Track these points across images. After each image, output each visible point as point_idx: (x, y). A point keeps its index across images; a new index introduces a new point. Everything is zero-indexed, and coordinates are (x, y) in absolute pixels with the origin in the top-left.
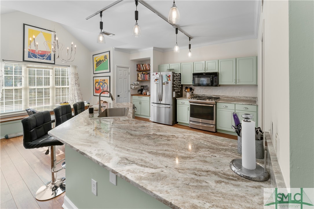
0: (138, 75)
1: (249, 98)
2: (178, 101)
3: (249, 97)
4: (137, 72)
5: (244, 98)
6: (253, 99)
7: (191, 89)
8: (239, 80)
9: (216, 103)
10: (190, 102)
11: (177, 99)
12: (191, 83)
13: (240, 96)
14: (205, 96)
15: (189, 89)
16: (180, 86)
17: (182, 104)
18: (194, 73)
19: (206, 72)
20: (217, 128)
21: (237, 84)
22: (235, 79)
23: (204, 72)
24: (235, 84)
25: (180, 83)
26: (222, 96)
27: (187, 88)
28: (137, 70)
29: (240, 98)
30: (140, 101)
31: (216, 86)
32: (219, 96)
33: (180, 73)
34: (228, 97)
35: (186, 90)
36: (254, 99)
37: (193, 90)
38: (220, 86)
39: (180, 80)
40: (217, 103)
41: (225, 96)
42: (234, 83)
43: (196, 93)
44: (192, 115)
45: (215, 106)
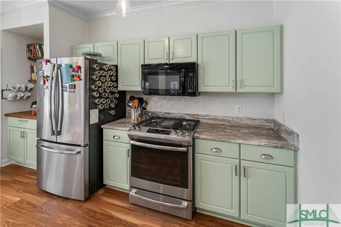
0: (32, 67)
1: (257, 122)
2: (105, 131)
3: (259, 119)
4: (29, 63)
5: (249, 122)
6: (266, 124)
7: (141, 101)
8: (242, 81)
9: (194, 139)
10: (132, 138)
11: (102, 126)
12: (139, 89)
13: (239, 116)
14: (171, 116)
15: (136, 101)
16: (116, 95)
17: (113, 139)
18: (146, 63)
19: (171, 62)
20: (196, 206)
21: (238, 91)
22: (234, 78)
23: (167, 62)
24: (234, 90)
25: (117, 87)
26: (204, 116)
27: (132, 98)
28: (29, 58)
29: (240, 122)
30: (23, 130)
31: (194, 94)
32: (198, 115)
33: (115, 63)
34: (215, 119)
35: (131, 104)
36: (269, 124)
37: (147, 103)
38: (200, 94)
39: (117, 81)
40: (196, 140)
41: (210, 116)
42: (231, 89)
43: (153, 110)
44: (136, 172)
45: (191, 149)
